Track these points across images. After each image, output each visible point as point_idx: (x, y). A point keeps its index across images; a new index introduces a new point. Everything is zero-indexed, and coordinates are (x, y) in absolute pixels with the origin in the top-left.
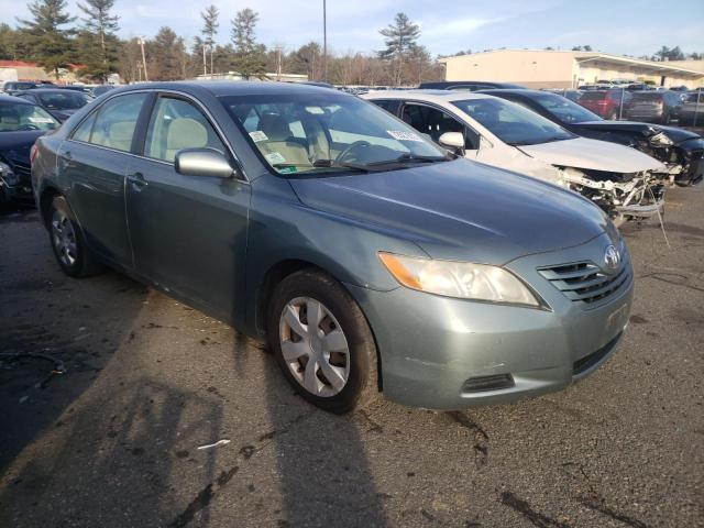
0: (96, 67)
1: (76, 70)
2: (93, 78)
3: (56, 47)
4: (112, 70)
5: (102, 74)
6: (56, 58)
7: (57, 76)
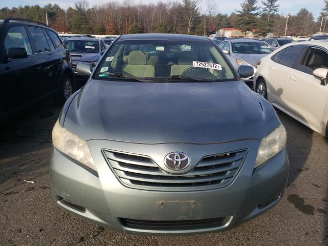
0: (262, 29)
1: (254, 31)
2: (260, 35)
3: (248, 21)
4: (269, 31)
5: (264, 33)
6: (247, 26)
7: (246, 34)
